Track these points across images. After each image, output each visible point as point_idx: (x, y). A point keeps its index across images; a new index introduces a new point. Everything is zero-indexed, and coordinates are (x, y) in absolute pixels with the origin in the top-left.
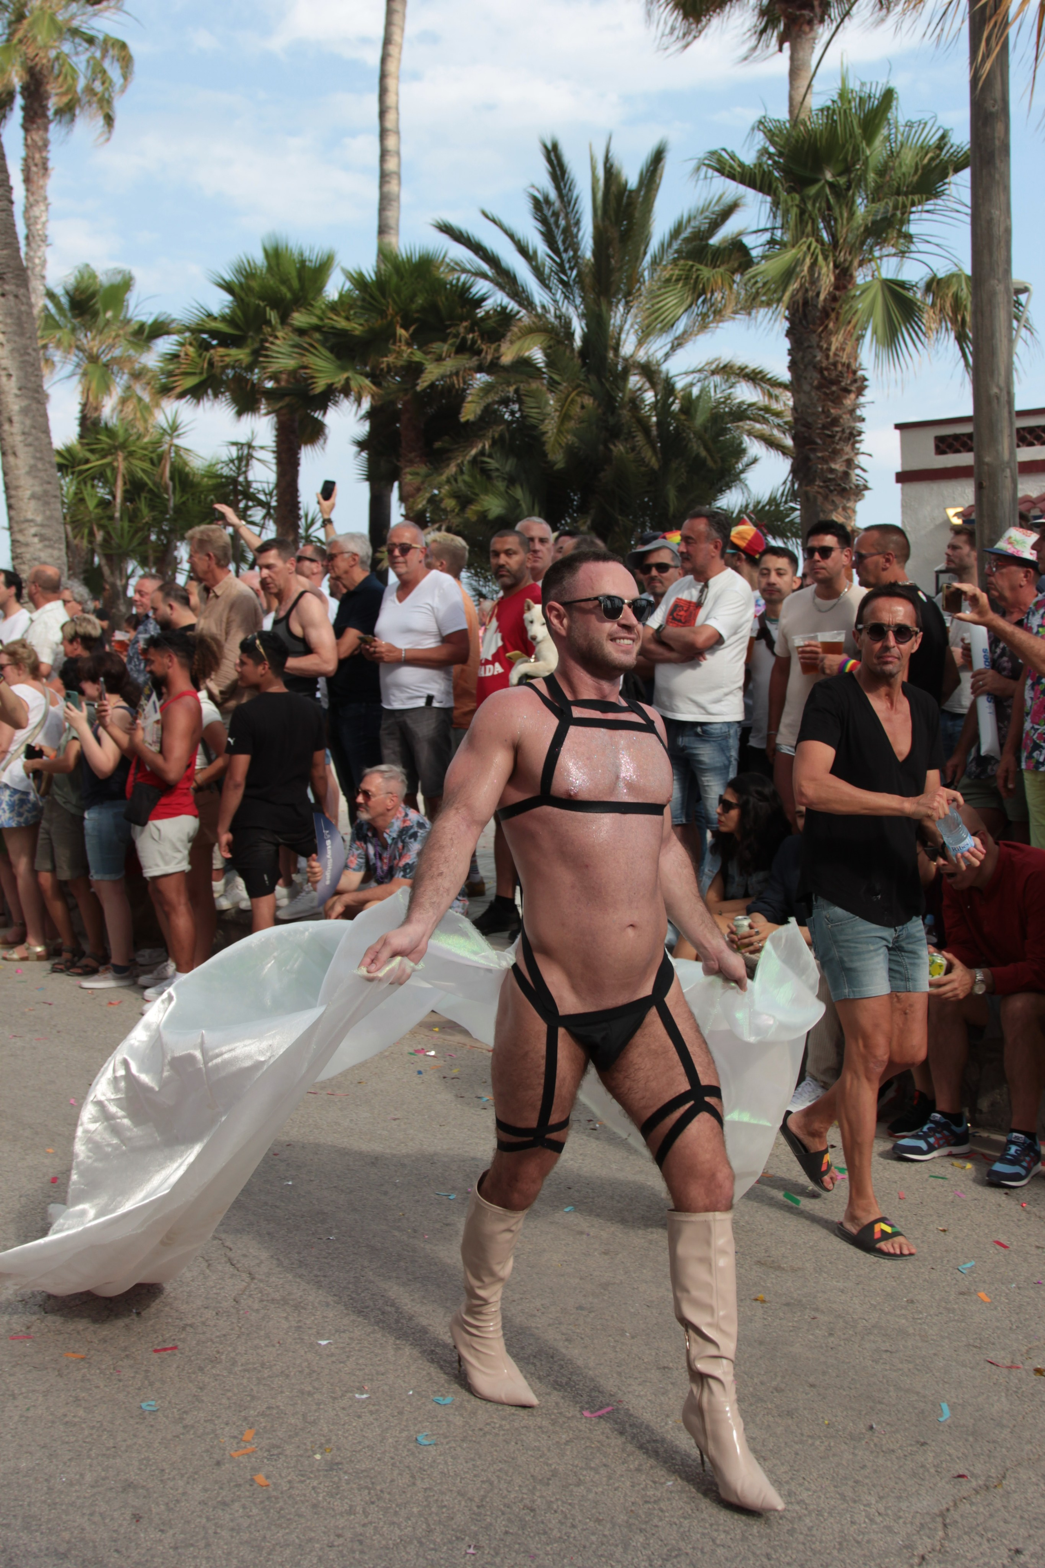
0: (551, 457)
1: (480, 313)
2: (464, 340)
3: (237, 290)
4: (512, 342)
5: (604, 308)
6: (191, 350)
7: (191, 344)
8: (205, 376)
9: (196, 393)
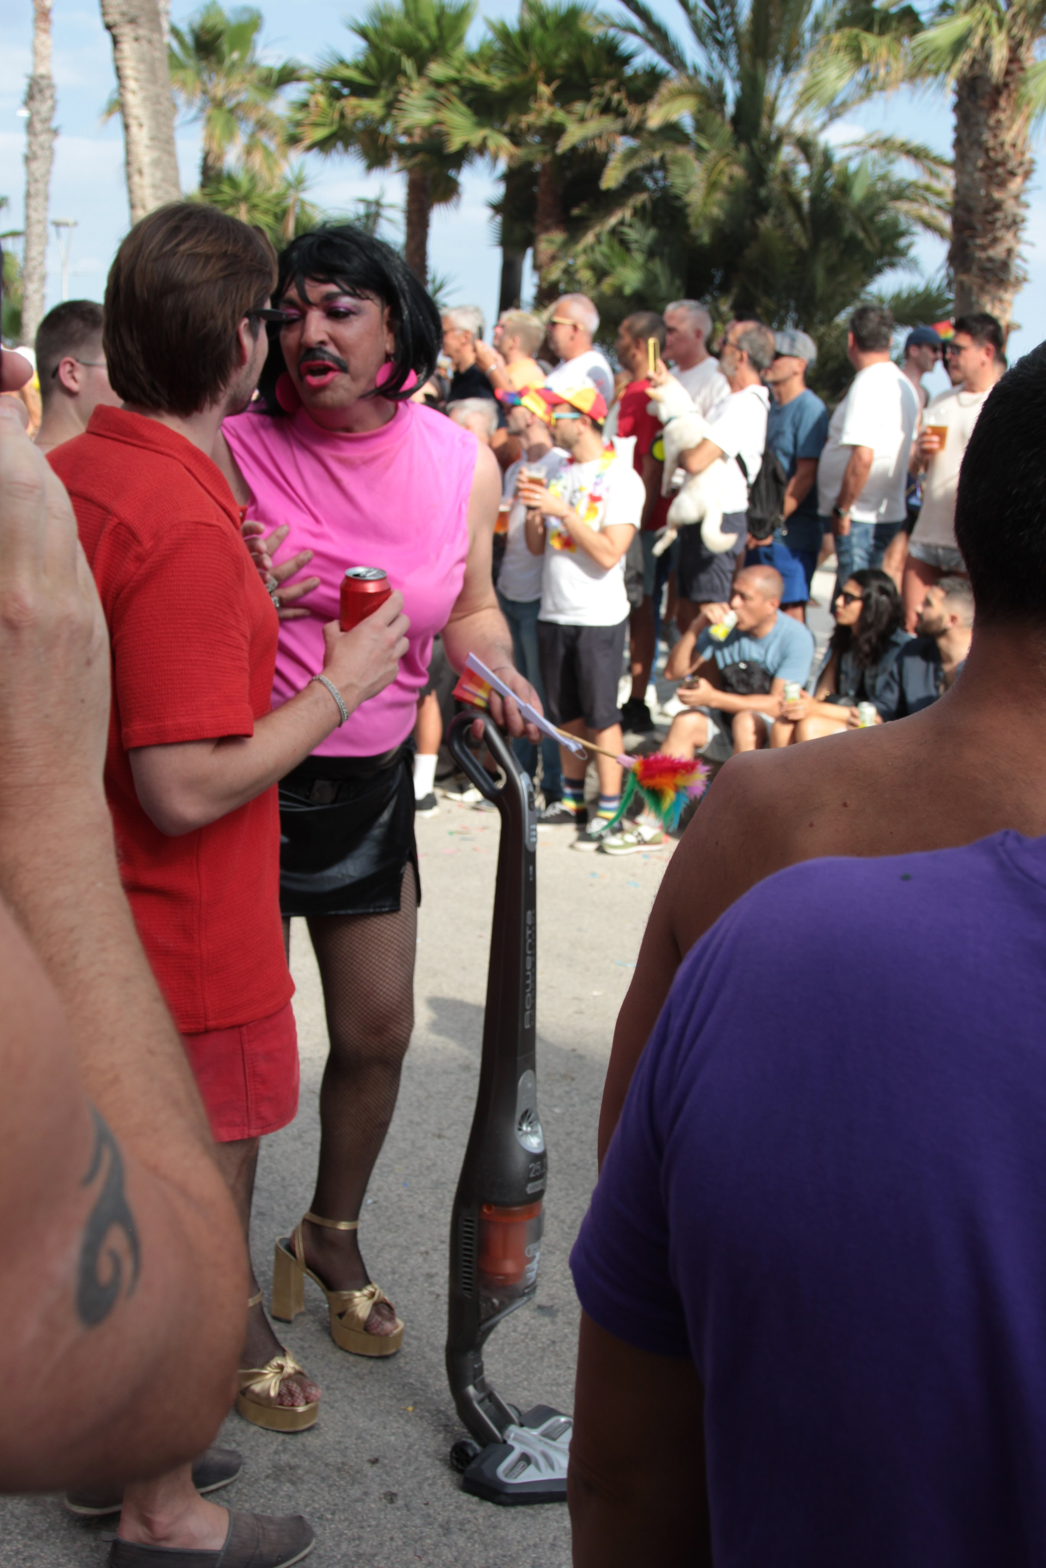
0: (694, 231)
1: (629, 71)
2: (609, 101)
3: (372, 35)
4: (660, 105)
5: (760, 70)
6: (322, 99)
7: (322, 93)
8: (334, 128)
9: (324, 145)
